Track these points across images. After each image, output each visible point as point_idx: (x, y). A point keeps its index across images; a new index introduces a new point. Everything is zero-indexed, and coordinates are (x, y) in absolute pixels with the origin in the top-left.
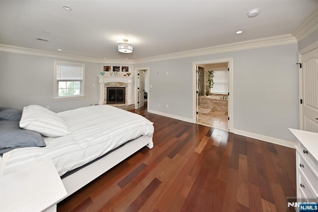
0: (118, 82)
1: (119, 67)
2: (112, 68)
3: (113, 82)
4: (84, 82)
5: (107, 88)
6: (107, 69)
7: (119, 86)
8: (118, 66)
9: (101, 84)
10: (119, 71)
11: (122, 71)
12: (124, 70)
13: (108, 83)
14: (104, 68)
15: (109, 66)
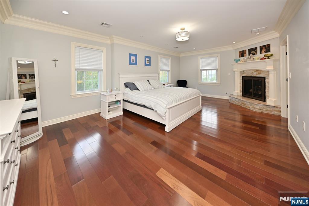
0: (254, 70)
1: (256, 48)
2: (247, 52)
3: (248, 70)
4: (219, 70)
5: (243, 77)
6: (242, 54)
7: (257, 75)
8: (254, 47)
9: (237, 72)
10: (257, 54)
11: (261, 53)
12: (263, 51)
13: (243, 71)
14: (240, 54)
15: (245, 50)
